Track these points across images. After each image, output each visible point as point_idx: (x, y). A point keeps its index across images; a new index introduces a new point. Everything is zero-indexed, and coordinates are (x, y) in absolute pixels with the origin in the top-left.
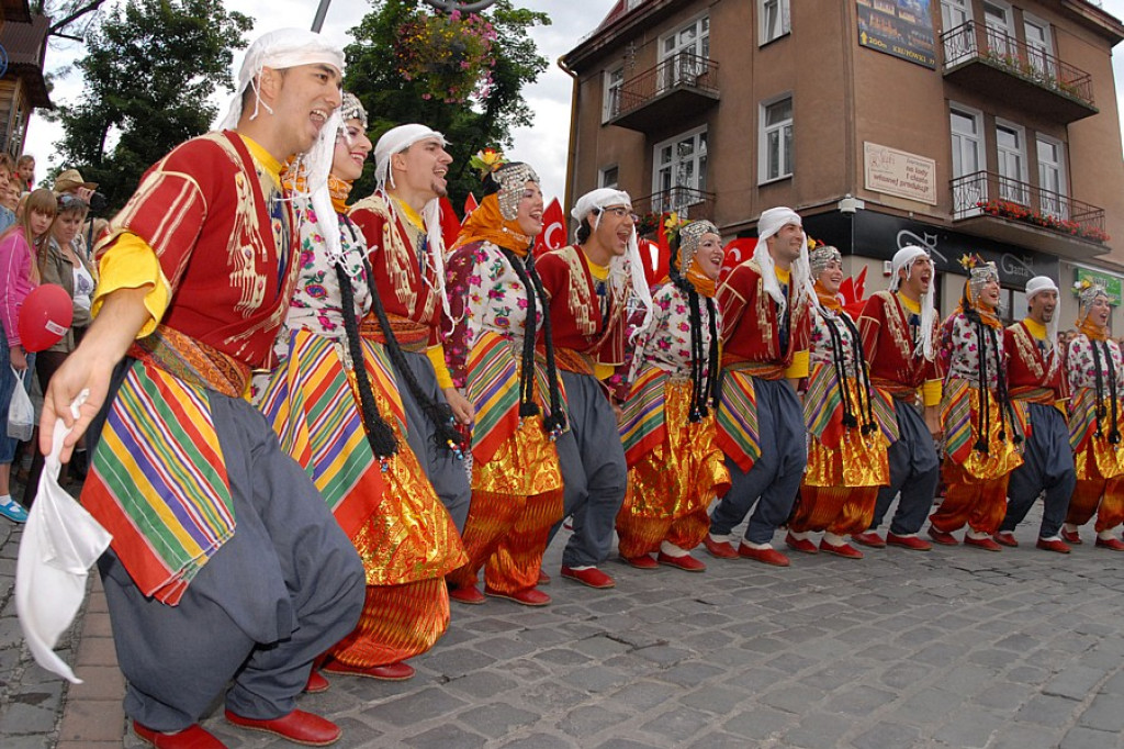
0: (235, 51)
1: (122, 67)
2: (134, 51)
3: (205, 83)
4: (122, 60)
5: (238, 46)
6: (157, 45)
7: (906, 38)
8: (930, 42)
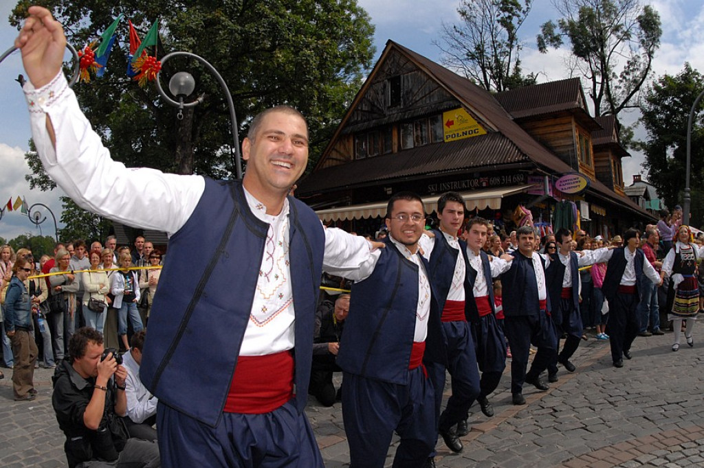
1: (662, 116)
2: (667, 107)
4: (661, 113)
6: (675, 101)
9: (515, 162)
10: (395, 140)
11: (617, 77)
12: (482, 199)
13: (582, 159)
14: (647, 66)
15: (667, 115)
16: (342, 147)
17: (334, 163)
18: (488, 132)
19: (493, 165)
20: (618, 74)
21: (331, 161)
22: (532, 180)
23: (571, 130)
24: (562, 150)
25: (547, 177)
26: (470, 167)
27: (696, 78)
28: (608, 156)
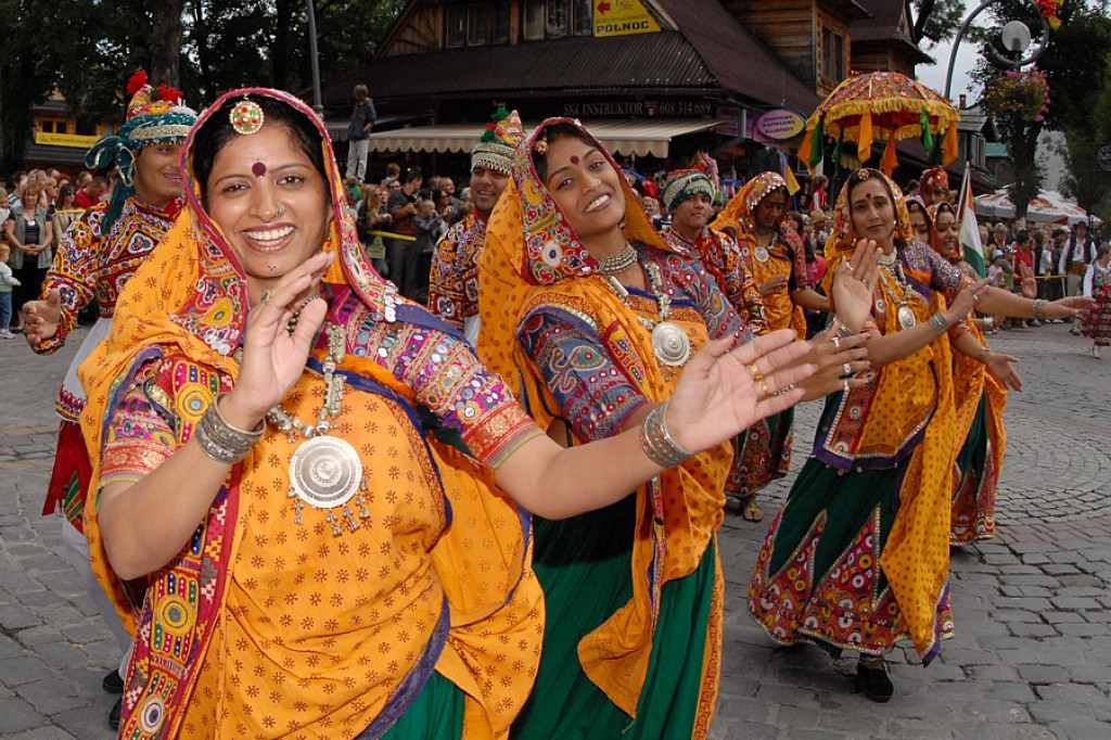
9: (696, 86)
10: (514, 23)
12: (642, 141)
13: (827, 73)
16: (423, 22)
17: (409, 49)
18: (663, 29)
19: (664, 86)
21: (402, 45)
22: (724, 112)
23: (810, 21)
24: (791, 54)
25: (745, 112)
26: (629, 87)
28: (887, 63)
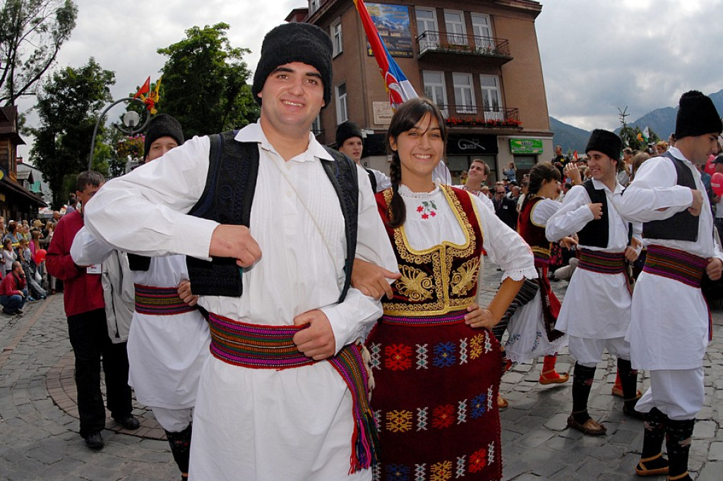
0: (109, 86)
1: (56, 105)
2: (62, 97)
3: (99, 103)
4: (56, 101)
5: (111, 83)
6: (71, 91)
7: (395, 46)
8: (409, 44)
11: (21, 65)
14: (52, 57)
15: (61, 105)
20: (23, 62)
27: (97, 71)
